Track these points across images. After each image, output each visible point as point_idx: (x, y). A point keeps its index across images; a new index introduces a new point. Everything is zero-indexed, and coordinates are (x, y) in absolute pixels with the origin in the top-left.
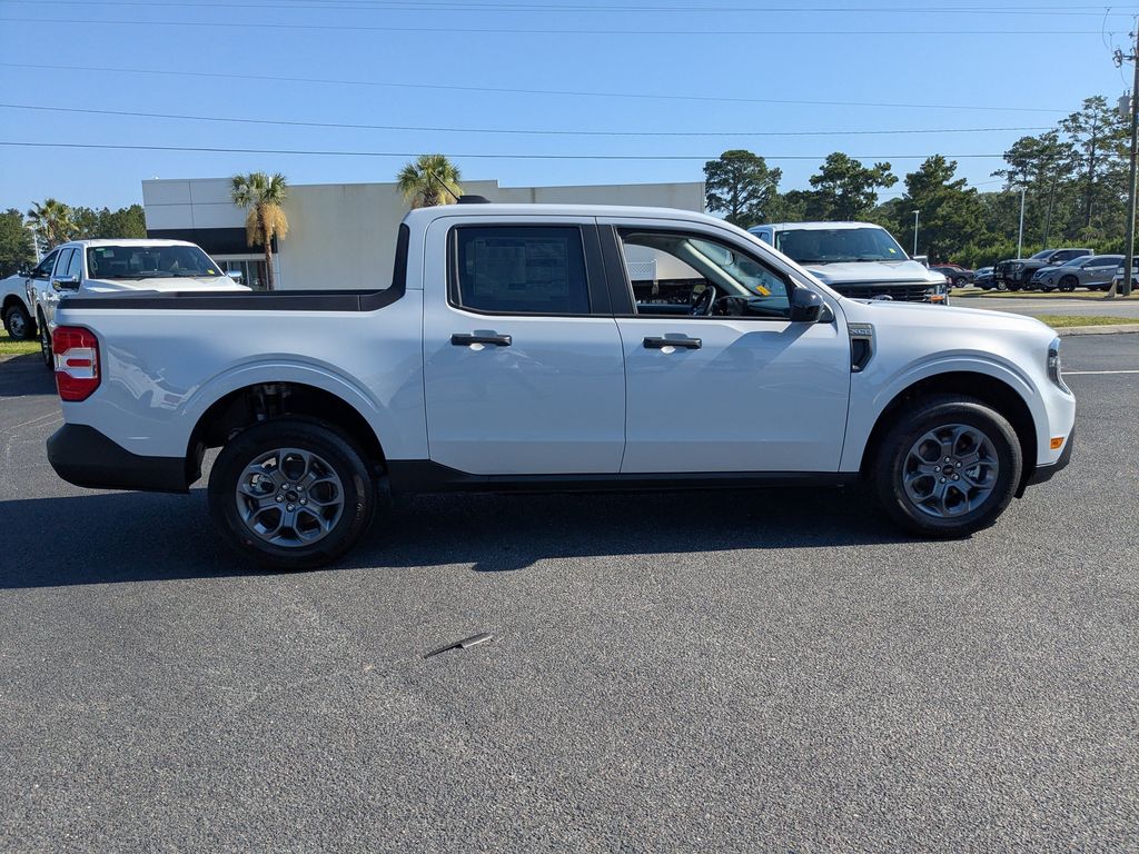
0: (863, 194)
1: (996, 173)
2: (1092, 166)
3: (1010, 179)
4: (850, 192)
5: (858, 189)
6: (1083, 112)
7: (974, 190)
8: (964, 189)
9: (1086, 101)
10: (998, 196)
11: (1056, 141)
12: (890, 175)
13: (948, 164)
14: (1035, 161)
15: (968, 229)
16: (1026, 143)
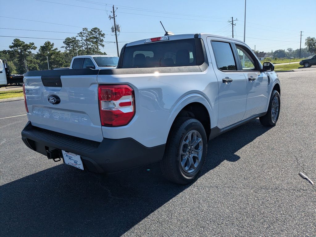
0: (27, 52)
1: (62, 47)
2: (87, 46)
3: (66, 49)
4: (23, 51)
5: (25, 50)
6: (83, 32)
7: (60, 51)
8: (57, 51)
9: (83, 29)
10: (64, 53)
11: (76, 39)
12: (34, 46)
13: (51, 44)
14: (71, 44)
15: (60, 62)
16: (68, 39)
